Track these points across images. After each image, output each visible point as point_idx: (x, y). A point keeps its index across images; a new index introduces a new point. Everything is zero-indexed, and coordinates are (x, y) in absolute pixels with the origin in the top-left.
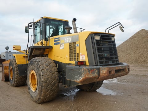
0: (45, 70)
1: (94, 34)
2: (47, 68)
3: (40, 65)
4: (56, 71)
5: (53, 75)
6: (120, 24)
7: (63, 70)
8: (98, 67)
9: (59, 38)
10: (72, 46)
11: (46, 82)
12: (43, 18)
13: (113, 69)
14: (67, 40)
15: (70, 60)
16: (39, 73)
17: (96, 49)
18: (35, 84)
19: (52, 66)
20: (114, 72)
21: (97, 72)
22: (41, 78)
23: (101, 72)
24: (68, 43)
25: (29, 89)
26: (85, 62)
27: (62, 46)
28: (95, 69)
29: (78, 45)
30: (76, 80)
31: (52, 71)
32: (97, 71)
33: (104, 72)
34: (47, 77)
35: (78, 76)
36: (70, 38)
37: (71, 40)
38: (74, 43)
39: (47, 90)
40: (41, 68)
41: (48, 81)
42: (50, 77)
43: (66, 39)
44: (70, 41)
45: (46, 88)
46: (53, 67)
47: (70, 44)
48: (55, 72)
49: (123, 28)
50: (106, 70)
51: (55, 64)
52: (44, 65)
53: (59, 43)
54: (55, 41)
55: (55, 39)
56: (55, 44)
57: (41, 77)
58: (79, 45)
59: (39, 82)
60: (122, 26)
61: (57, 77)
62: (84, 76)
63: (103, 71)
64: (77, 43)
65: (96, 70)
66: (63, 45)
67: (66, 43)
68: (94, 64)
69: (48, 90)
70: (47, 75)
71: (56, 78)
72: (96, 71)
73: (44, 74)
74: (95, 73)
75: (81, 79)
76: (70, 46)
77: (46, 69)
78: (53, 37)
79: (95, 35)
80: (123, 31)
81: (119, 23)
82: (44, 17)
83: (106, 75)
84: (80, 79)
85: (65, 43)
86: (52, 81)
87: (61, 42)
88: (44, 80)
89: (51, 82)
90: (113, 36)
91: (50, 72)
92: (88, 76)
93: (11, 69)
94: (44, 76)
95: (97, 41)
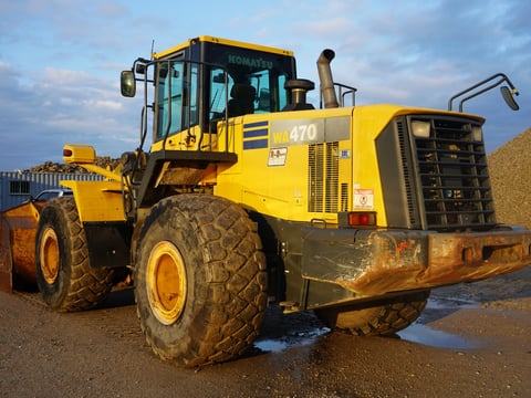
1: (408, 118)
6: (505, 78)
8: (424, 234)
9: (266, 123)
10: (320, 158)
12: (197, 40)
13: (475, 244)
14: (300, 132)
15: (311, 209)
16: (197, 252)
17: (416, 170)
18: (176, 295)
19: (243, 230)
20: (480, 253)
21: (418, 250)
22: (203, 273)
23: (434, 251)
24: (304, 143)
25: (147, 313)
26: (375, 217)
27: (278, 154)
28: (413, 242)
29: (345, 153)
30: (341, 279)
32: (419, 246)
33: (445, 254)
35: (349, 264)
36: (313, 126)
37: (318, 134)
38: (329, 145)
40: (206, 235)
43: (295, 129)
44: (313, 137)
46: (247, 231)
47: (312, 147)
48: (254, 251)
49: (514, 96)
50: (452, 246)
53: (264, 144)
54: (246, 135)
55: (246, 126)
56: (247, 146)
57: (207, 268)
58: (349, 154)
59: (196, 285)
60: (513, 88)
61: (263, 271)
62: (374, 263)
63: (441, 248)
64: (343, 145)
65: (416, 243)
66: (283, 151)
67: (295, 144)
68: (409, 225)
69: (228, 317)
72: (414, 246)
73: (215, 257)
74: (412, 254)
75: (363, 274)
76: (311, 154)
78: (238, 119)
79: (413, 120)
80: (515, 107)
81: (501, 78)
82: (202, 39)
83: (452, 262)
84: (360, 273)
85: (288, 144)
87: (274, 137)
88: (217, 277)
90: (478, 122)
92: (387, 262)
93: (49, 238)
95: (420, 142)
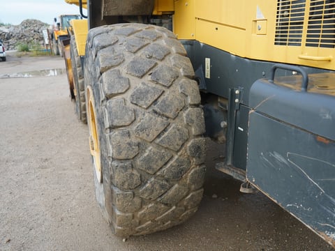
0: (128, 95)
2: (137, 84)
3: (102, 65)
4: (189, 101)
5: (170, 129)
7: (233, 96)
11: (127, 163)
31: (166, 106)
34: (134, 140)
39: (137, 201)
41: (138, 162)
42: (151, 137)
45: (130, 192)
51: (187, 63)
52: (123, 70)
70: (134, 128)
71: (189, 144)
77: (130, 93)
86: (162, 157)
89: (160, 163)
91: (156, 108)
94: (116, 132)
